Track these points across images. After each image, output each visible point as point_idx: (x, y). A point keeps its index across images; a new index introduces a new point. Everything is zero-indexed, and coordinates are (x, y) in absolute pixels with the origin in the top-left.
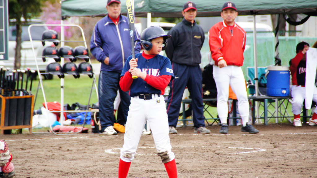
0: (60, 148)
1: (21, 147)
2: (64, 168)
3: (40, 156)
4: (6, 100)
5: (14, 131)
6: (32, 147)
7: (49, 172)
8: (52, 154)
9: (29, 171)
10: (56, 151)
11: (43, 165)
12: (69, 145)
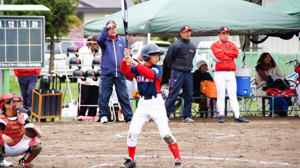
0: (82, 132)
1: (53, 132)
2: (85, 147)
3: (67, 138)
4: (43, 96)
5: (48, 120)
6: (61, 132)
7: (74, 150)
8: (76, 137)
9: (59, 149)
10: (79, 135)
11: (70, 145)
12: (89, 130)
